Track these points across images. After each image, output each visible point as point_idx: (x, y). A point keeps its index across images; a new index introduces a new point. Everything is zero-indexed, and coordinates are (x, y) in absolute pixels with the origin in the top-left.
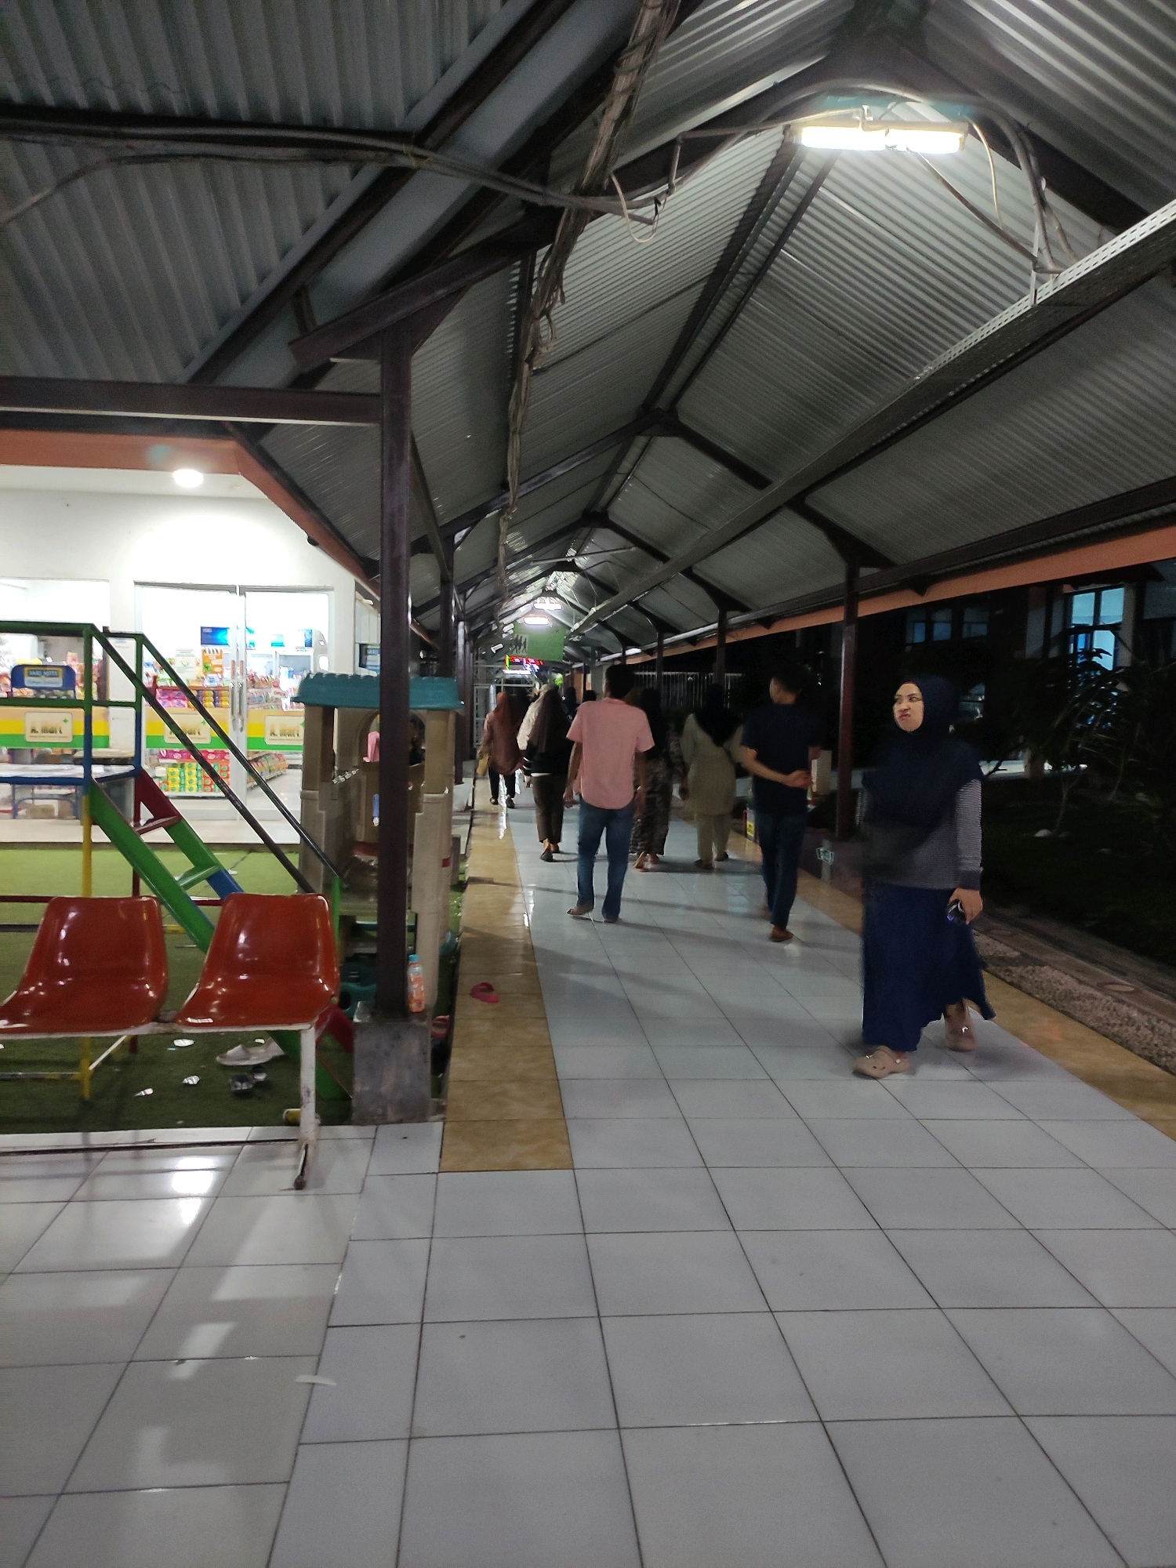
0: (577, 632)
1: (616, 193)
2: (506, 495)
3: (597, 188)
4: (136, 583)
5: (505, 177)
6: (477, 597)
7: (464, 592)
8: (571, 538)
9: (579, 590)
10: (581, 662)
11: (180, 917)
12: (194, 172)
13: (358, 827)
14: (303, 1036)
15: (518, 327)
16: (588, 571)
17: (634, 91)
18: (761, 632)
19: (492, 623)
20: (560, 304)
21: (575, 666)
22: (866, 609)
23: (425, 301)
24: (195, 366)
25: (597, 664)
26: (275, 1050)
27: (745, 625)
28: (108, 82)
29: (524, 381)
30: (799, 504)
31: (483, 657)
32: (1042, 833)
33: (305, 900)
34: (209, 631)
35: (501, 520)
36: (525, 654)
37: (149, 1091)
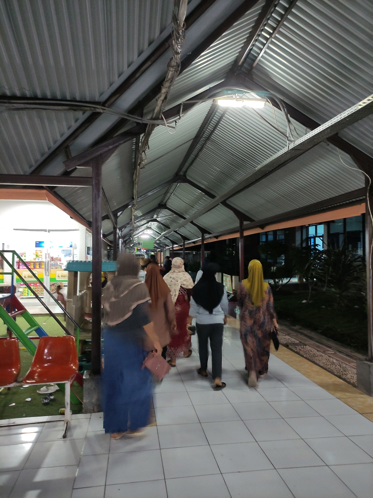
0: (158, 240)
1: (163, 119)
2: (134, 201)
3: (157, 118)
4: (14, 229)
5: (130, 115)
6: (125, 231)
7: (121, 230)
8: (155, 212)
9: (159, 228)
10: (159, 249)
11: (25, 344)
12: (34, 113)
13: (86, 308)
14: (66, 384)
15: (136, 154)
16: (161, 222)
17: (167, 93)
18: (215, 240)
19: (131, 238)
20: (148, 149)
21: (157, 250)
22: (246, 233)
23: (106, 149)
24: (33, 169)
25: (165, 250)
26: (57, 388)
27: (210, 238)
28: (6, 87)
29: (138, 170)
30: (224, 203)
31: (128, 248)
32: (304, 301)
33: (67, 338)
34: (38, 243)
35: (132, 208)
36: (142, 247)
37: (14, 404)
